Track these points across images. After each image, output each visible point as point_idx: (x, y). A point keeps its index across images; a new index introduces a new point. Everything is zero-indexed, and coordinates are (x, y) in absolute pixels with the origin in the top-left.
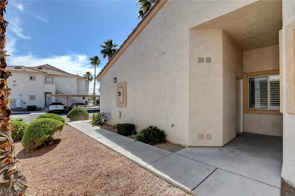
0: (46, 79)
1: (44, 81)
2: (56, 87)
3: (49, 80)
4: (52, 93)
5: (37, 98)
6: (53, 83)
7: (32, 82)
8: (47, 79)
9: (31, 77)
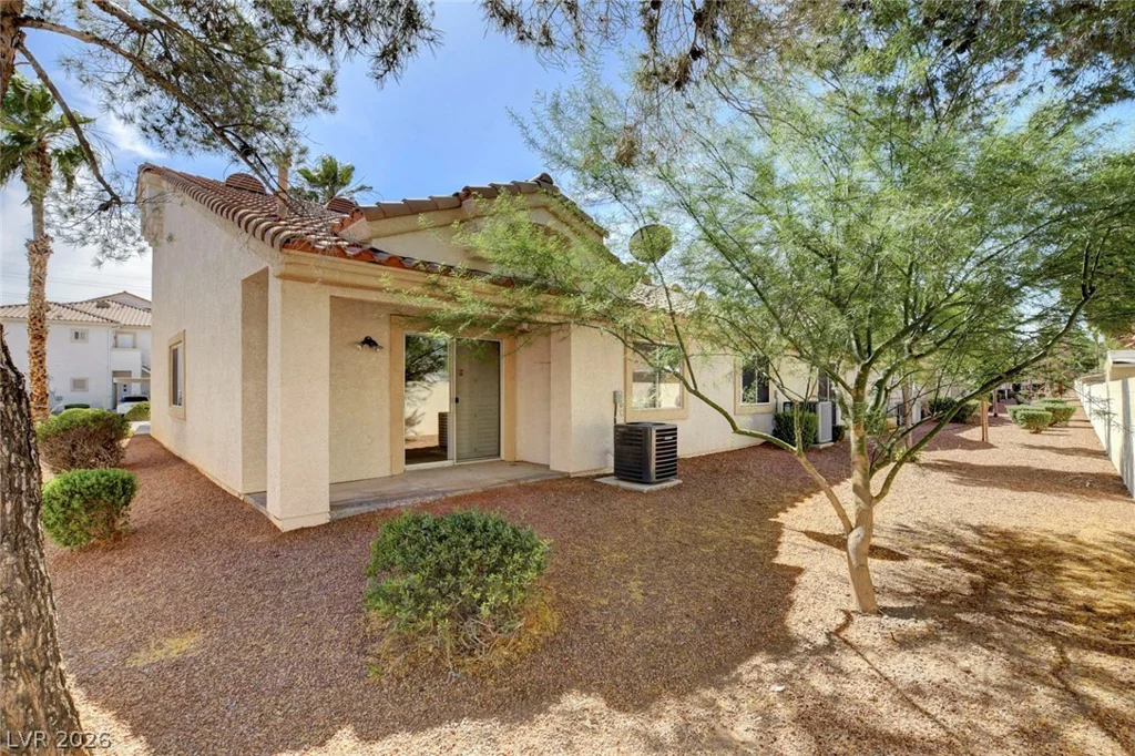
0: (115, 337)
1: (112, 342)
2: (143, 358)
3: (126, 339)
4: (130, 372)
5: (91, 385)
6: (134, 347)
7: (79, 345)
8: (119, 337)
9: (77, 334)
